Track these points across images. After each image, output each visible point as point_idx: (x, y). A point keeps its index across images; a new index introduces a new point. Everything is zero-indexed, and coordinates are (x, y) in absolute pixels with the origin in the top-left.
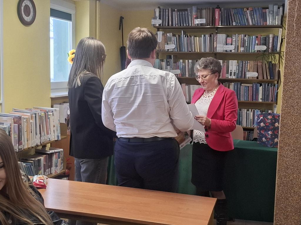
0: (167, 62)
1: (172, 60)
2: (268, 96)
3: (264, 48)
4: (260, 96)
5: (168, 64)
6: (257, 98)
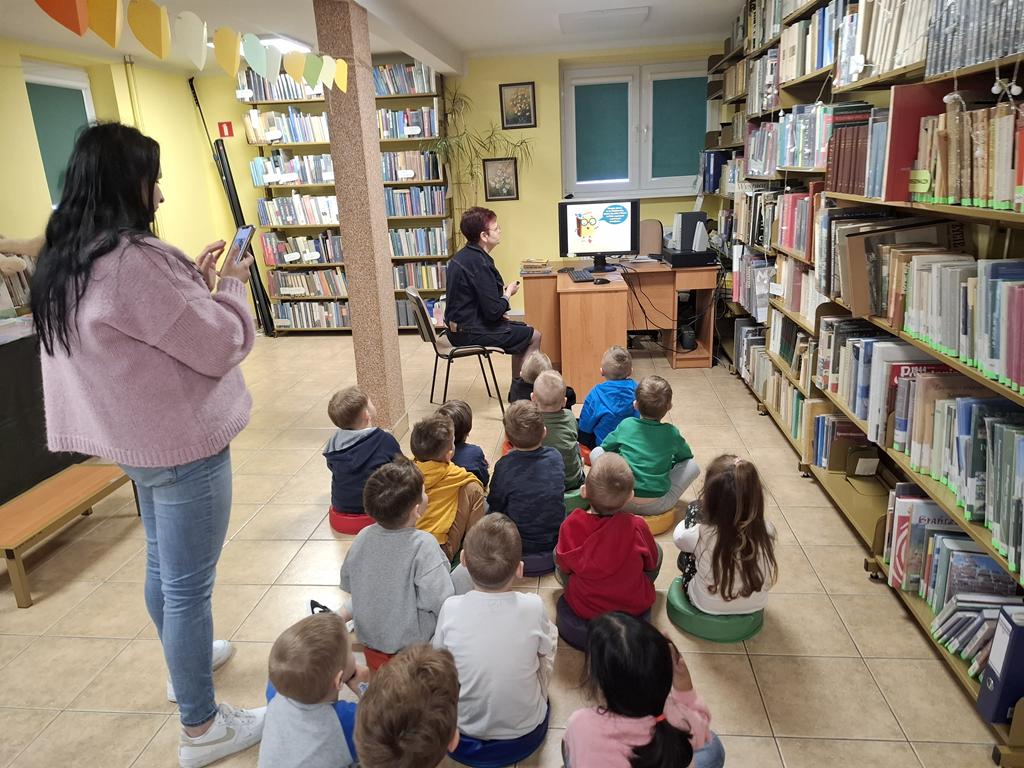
0: (275, 162)
1: (281, 157)
2: (433, 205)
3: (417, 130)
4: (423, 208)
5: (276, 164)
6: (419, 212)
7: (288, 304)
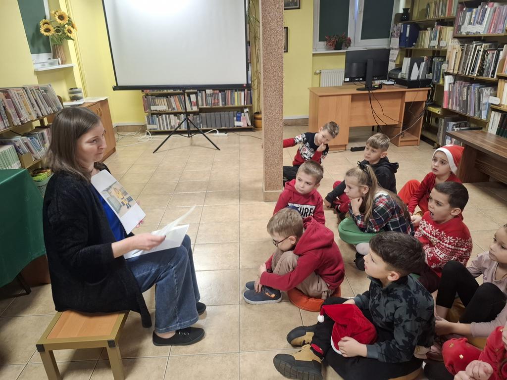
7: (155, 116)
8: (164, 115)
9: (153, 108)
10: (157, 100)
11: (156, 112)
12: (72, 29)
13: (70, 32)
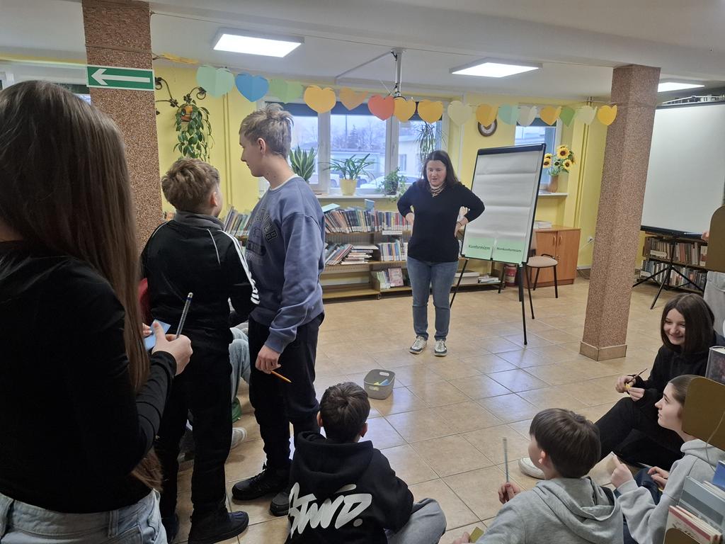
7: (653, 262)
8: (662, 264)
9: (653, 253)
10: (660, 245)
11: (654, 258)
12: (570, 163)
13: (567, 165)
